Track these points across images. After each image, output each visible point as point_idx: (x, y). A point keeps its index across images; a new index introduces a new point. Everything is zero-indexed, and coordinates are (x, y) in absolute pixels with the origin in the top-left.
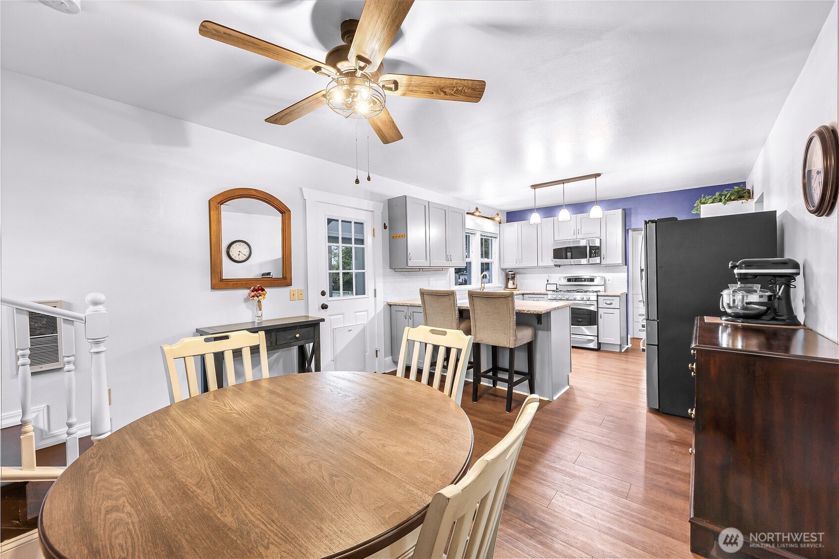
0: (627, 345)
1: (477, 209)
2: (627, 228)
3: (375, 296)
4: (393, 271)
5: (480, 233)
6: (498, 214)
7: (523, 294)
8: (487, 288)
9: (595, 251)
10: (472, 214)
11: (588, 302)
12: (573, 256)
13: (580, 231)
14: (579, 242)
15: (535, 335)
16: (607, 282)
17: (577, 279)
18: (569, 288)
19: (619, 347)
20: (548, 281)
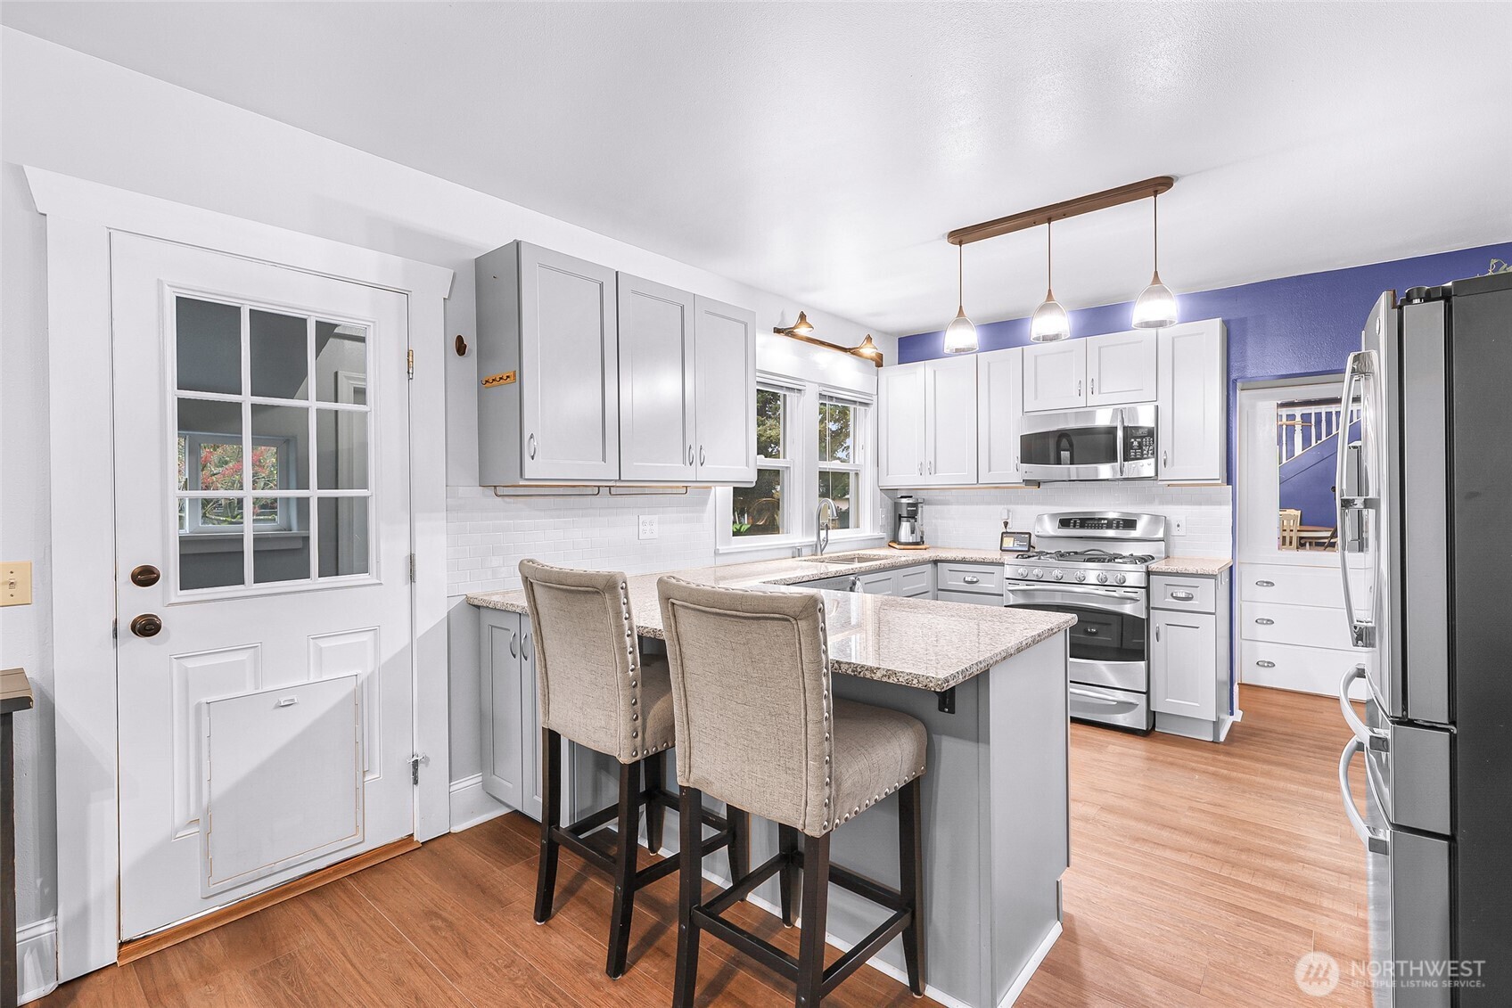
0: (1232, 714)
1: (803, 316)
2: (1233, 376)
3: (412, 578)
4: (491, 492)
5: (818, 389)
6: (869, 339)
7: (936, 562)
8: (836, 542)
9: (1140, 442)
10: (789, 332)
11: (1120, 592)
12: (1075, 457)
13: (1096, 382)
14: (1091, 415)
15: (929, 755)
16: (1175, 531)
17: (1086, 521)
18: (1065, 547)
19: (1212, 725)
20: (1006, 524)
